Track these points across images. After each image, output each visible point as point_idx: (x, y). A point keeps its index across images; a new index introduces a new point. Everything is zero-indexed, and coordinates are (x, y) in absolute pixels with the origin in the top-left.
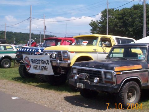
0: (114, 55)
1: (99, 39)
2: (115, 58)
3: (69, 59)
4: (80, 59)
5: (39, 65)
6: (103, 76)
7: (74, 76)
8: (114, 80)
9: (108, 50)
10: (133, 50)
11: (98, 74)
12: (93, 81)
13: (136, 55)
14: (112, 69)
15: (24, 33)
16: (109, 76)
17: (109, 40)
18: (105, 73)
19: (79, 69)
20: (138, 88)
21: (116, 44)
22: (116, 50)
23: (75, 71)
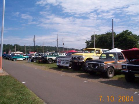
0: (102, 57)
1: (95, 50)
2: (103, 58)
3: (83, 59)
4: (88, 59)
5: (65, 62)
6: (99, 65)
7: (87, 66)
8: (104, 67)
9: (100, 55)
10: (110, 55)
11: (97, 65)
12: (95, 68)
13: (111, 57)
14: (103, 62)
15: (52, 47)
16: (102, 65)
17: (99, 51)
18: (100, 64)
19: (89, 63)
20: (113, 70)
21: (102, 53)
22: (103, 55)
23: (87, 64)
